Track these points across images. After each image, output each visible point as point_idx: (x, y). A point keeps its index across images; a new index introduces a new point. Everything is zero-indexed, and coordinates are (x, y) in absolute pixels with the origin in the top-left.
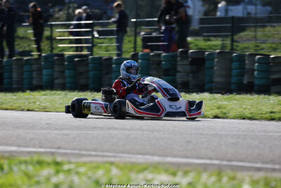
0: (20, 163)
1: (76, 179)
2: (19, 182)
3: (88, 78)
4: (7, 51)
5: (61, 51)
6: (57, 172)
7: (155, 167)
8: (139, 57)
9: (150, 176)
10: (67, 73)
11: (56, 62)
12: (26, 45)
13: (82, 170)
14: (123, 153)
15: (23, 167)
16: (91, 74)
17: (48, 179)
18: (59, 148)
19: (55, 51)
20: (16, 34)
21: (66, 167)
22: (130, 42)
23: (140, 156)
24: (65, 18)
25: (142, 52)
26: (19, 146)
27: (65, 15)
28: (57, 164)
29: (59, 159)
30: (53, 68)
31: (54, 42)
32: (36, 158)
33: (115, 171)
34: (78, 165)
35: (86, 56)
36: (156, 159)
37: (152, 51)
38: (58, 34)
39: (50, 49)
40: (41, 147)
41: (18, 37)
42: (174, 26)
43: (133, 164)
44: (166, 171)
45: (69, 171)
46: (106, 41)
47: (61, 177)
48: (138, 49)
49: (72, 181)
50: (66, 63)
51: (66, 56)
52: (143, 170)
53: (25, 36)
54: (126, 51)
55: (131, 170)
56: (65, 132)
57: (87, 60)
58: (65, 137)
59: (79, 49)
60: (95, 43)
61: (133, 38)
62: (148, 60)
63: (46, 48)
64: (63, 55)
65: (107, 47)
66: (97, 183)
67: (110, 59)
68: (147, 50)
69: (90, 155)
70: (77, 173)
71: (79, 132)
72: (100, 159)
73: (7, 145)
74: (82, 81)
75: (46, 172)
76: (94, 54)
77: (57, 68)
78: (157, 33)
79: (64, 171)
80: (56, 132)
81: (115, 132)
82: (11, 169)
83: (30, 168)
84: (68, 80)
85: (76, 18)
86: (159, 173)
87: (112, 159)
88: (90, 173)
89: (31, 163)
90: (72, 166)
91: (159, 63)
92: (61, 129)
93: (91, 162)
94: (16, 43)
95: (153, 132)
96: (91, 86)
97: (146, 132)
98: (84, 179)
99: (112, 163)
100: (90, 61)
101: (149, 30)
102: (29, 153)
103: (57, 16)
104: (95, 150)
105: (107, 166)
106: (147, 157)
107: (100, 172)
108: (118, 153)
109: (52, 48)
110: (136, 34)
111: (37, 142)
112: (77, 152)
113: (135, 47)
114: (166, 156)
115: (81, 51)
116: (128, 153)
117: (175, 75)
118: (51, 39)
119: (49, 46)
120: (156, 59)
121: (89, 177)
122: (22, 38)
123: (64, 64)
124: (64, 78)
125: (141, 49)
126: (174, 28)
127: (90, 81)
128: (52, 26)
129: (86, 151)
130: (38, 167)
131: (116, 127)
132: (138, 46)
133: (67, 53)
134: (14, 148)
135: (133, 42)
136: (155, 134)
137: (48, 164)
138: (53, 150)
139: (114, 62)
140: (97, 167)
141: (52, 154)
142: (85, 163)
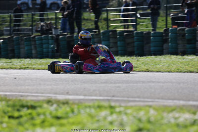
0: (86, 107)
1: (125, 118)
2: (85, 121)
3: (134, 47)
4: (76, 29)
5: (114, 28)
6: (112, 113)
7: (181, 109)
8: (170, 31)
9: (177, 115)
10: (119, 43)
11: (111, 36)
12: (90, 24)
13: (129, 111)
14: (158, 99)
15: (88, 110)
16: (136, 44)
17: (105, 118)
18: (113, 96)
19: (110, 29)
20: (82, 17)
21: (118, 110)
22: (163, 21)
23: (170, 101)
24: (117, 5)
25: (172, 27)
26: (85, 95)
27: (117, 3)
28: (111, 107)
29: (113, 104)
30: (109, 40)
31: (109, 22)
32: (96, 104)
33: (152, 112)
34: (126, 108)
35: (132, 31)
36: (182, 103)
37: (178, 27)
38: (112, 16)
39: (106, 27)
40: (100, 96)
41: (84, 19)
42: (194, 8)
43: (165, 107)
44: (189, 111)
45: (120, 112)
46: (146, 20)
47: (114, 116)
48: (168, 26)
49: (122, 119)
50: (118, 37)
51: (118, 31)
52: (172, 111)
53: (89, 18)
54: (160, 28)
55: (163, 111)
56: (117, 85)
57: (133, 34)
58: (118, 88)
59: (126, 27)
60: (138, 22)
61: (165, 18)
62: (176, 33)
63: (104, 26)
64: (116, 31)
65: (147, 25)
66: (140, 120)
67: (149, 33)
68: (176, 27)
69: (135, 101)
70: (126, 114)
71: (128, 85)
72: (142, 104)
73: (77, 95)
74: (130, 49)
75: (103, 113)
76: (138, 30)
77: (112, 40)
78: (182, 14)
79: (116, 112)
80: (111, 85)
81: (153, 84)
82: (79, 112)
83: (93, 111)
84: (119, 48)
85: (124, 5)
86: (184, 113)
87: (150, 104)
88: (135, 114)
89: (94, 107)
90: (122, 109)
91: (184, 35)
92: (115, 83)
93: (136, 106)
94: (83, 23)
95: (179, 84)
96: (136, 52)
97: (174, 84)
98: (131, 118)
99: (150, 106)
100: (135, 35)
101: (176, 12)
102: (93, 100)
103: (111, 3)
104: (139, 97)
105: (147, 108)
106: (175, 101)
107: (142, 113)
108: (155, 99)
109: (108, 26)
110: (167, 15)
111: (98, 92)
112: (126, 99)
113: (166, 25)
114: (189, 100)
115: (128, 28)
116: (162, 99)
117: (195, 44)
118: (107, 20)
119: (106, 24)
120: (182, 32)
121: (134, 117)
122: (87, 20)
123: (116, 38)
124: (117, 47)
125: (171, 26)
126: (193, 10)
127: (135, 49)
128: (107, 11)
129: (132, 97)
130: (98, 110)
131: (154, 80)
132: (168, 24)
133: (119, 30)
134: (82, 97)
135: (165, 21)
136: (182, 85)
137: (105, 108)
138: (109, 98)
139: (151, 35)
140: (140, 109)
141: (109, 100)
142: (132, 107)
